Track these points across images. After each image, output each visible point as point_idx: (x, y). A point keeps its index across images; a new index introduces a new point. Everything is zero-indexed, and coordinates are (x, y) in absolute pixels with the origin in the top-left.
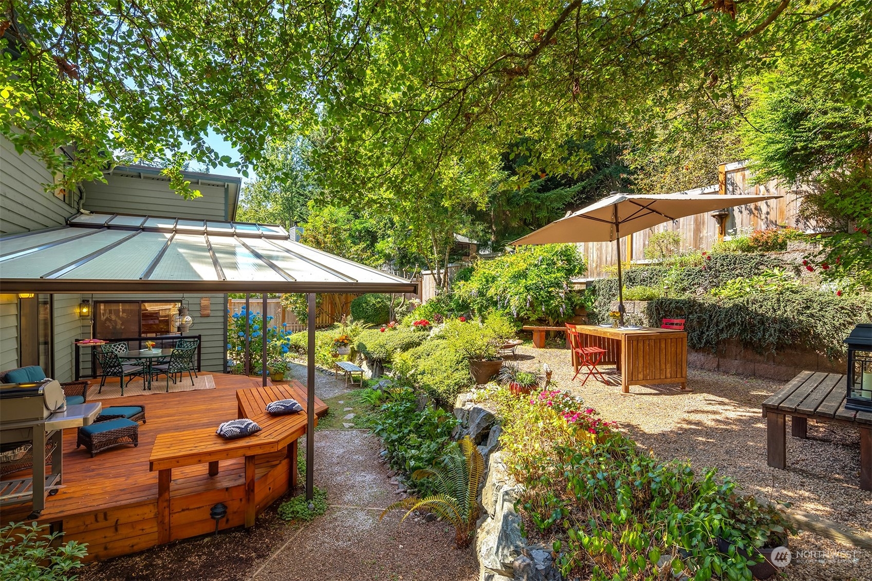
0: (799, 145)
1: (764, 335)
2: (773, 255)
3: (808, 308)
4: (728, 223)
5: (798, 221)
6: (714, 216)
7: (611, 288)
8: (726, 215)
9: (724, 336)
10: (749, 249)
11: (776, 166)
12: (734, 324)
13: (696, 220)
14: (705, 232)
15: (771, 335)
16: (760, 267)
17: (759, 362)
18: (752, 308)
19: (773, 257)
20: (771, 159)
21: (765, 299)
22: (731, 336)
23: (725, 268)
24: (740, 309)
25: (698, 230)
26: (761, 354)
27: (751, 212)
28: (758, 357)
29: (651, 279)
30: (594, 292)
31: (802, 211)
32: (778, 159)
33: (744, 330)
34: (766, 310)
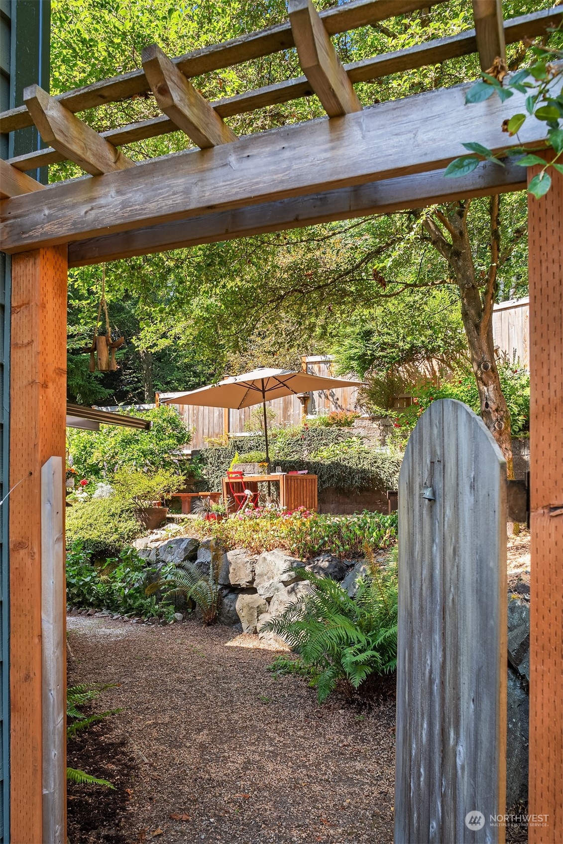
0: (369, 352)
1: (352, 482)
2: (346, 429)
3: (375, 462)
4: (309, 402)
5: (356, 407)
6: (299, 398)
7: (219, 456)
8: (308, 397)
9: (327, 485)
10: (328, 425)
11: (354, 364)
12: (333, 476)
13: (284, 401)
14: (292, 410)
15: (356, 482)
16: (339, 438)
17: (347, 504)
18: (342, 463)
19: (346, 431)
20: (351, 358)
21: (351, 458)
22: (332, 485)
23: (316, 438)
24: (336, 465)
25: (286, 409)
26: (348, 497)
27: (327, 397)
28: (347, 500)
29: (257, 447)
30: (202, 460)
31: (359, 400)
32: (356, 360)
33: (339, 480)
34: (352, 464)
